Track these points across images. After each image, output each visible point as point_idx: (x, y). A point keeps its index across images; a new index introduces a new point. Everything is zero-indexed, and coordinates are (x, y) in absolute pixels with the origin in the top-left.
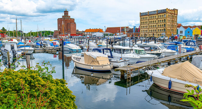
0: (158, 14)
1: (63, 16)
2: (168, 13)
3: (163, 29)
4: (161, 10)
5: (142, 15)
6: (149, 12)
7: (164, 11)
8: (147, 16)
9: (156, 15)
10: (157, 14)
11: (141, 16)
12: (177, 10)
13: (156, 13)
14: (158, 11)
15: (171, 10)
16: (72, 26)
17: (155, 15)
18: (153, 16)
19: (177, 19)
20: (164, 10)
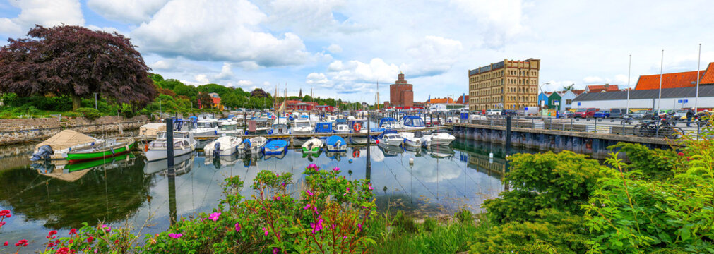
0: (493, 70)
1: (397, 82)
2: (509, 67)
3: (500, 96)
4: (498, 63)
5: (471, 73)
6: (480, 68)
7: (501, 65)
8: (478, 76)
9: (490, 73)
10: (491, 71)
11: (470, 76)
12: (538, 61)
13: (490, 69)
14: (492, 65)
15: (523, 63)
16: (406, 95)
17: (488, 73)
18: (485, 74)
19: (537, 78)
20: (501, 63)
